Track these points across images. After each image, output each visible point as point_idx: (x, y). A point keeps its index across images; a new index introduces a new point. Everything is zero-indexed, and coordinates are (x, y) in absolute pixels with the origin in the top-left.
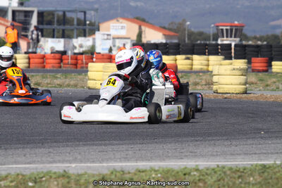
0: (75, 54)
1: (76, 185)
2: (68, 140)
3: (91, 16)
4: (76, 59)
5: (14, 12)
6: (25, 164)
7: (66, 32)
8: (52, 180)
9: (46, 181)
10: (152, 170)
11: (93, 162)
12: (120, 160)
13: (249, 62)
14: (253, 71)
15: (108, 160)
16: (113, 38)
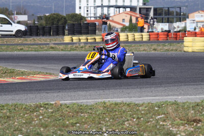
0: (175, 32)
1: (182, 109)
2: (175, 82)
3: (184, 10)
4: (176, 35)
5: (140, 9)
6: (153, 97)
7: (170, 19)
8: (168, 106)
9: (165, 106)
11: (191, 95)
15: (199, 94)
16: (197, 22)
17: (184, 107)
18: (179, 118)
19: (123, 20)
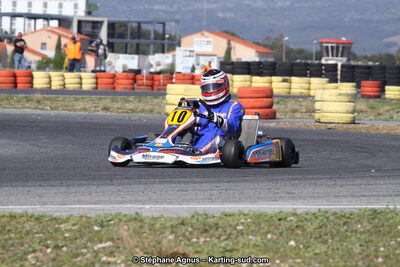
0: (151, 73)
1: (150, 230)
2: (141, 177)
3: (171, 28)
4: (153, 79)
5: (80, 22)
6: (91, 203)
7: (141, 47)
8: (121, 224)
9: (114, 224)
10: (241, 213)
11: (171, 203)
12: (204, 201)
13: (358, 86)
14: (363, 96)
15: (189, 201)
16: (198, 55)
17: (153, 226)
18: (142, 250)
19: (44, 45)
